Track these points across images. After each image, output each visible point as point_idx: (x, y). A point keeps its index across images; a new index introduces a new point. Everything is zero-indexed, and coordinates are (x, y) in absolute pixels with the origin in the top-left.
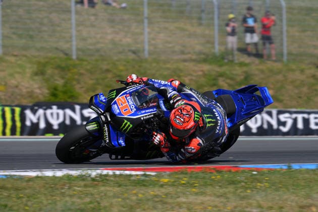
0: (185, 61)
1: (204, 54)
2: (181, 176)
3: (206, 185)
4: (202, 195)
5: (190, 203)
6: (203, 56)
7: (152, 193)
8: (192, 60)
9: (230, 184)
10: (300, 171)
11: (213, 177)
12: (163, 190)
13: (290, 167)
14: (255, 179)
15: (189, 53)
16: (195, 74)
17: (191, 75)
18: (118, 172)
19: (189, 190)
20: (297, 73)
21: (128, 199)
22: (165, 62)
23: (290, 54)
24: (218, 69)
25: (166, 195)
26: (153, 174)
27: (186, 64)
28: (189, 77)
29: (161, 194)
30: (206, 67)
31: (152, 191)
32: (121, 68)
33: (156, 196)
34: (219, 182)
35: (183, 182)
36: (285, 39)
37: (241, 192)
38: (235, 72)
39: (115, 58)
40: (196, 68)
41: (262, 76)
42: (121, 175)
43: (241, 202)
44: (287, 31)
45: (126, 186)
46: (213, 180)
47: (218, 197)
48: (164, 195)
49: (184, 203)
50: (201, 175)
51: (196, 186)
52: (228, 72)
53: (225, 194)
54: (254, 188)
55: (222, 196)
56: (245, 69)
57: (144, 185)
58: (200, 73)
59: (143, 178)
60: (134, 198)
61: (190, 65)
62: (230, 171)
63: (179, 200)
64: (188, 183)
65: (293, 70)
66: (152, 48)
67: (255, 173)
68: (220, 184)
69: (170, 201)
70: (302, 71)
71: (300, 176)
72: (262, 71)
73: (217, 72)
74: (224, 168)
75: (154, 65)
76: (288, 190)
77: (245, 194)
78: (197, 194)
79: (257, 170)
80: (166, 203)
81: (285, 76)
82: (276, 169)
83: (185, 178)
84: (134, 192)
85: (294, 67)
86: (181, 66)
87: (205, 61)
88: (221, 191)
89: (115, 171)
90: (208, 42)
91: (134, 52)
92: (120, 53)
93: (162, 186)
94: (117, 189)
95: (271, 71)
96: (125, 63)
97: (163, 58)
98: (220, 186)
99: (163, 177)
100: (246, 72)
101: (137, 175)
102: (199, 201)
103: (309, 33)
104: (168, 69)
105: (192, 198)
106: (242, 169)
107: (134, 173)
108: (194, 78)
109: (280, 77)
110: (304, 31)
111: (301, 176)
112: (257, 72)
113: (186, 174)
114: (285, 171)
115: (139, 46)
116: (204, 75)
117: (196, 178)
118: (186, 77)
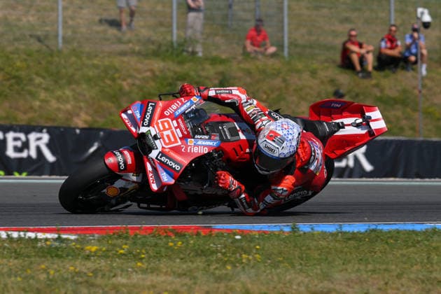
0: (123, 54)
1: (153, 43)
2: (119, 241)
3: (158, 256)
4: (152, 272)
5: (134, 286)
6: (152, 47)
7: (72, 268)
8: (133, 53)
9: (197, 255)
10: (311, 236)
11: (171, 244)
12: (89, 264)
13: (294, 229)
14: (239, 248)
15: (129, 41)
16: (139, 76)
17: (130, 76)
18: (15, 235)
19: (132, 264)
20: (306, 76)
21: (33, 278)
22: (89, 56)
23: (293, 44)
24: (178, 69)
25: (95, 272)
26: (73, 237)
27: (125, 59)
28: (129, 81)
29: (85, 271)
30: (157, 65)
31: (71, 266)
32: (18, 64)
33: (78, 274)
34: (180, 251)
35: (122, 251)
36: (286, 20)
37: (216, 268)
38: (203, 74)
39: (9, 49)
40: (140, 66)
41: (248, 80)
42: (20, 239)
43: (216, 285)
44: (289, 7)
45: (29, 257)
46: (171, 249)
47: (180, 276)
48: (92, 272)
49: (124, 285)
50: (152, 240)
51: (142, 259)
52: (192, 73)
53: (190, 271)
54: (238, 262)
55: (185, 274)
56: (221, 68)
57: (57, 256)
58: (148, 74)
59: (57, 244)
60: (43, 276)
61: (133, 61)
62: (198, 234)
63: (114, 280)
64: (131, 253)
65: (298, 71)
66: (69, 33)
67: (238, 237)
68: (182, 256)
69: (99, 281)
70: (313, 73)
71: (313, 244)
72: (249, 73)
73: (175, 73)
74: (189, 229)
75: (73, 59)
76: (293, 267)
77: (224, 272)
78: (144, 271)
79: (242, 232)
80: (93, 285)
81: (284, 80)
82: (272, 232)
83: (126, 244)
84: (43, 266)
85: (300, 66)
86: (116, 62)
87: (156, 54)
88: (184, 266)
89: (9, 233)
90: (161, 24)
91: (39, 40)
92: (16, 39)
93: (88, 257)
94: (13, 262)
95: (263, 72)
96: (25, 57)
97: (87, 48)
98: (182, 259)
99: (88, 242)
100: (222, 73)
101: (47, 240)
102: (149, 283)
103: (325, 11)
104: (96, 67)
105: (136, 278)
106: (216, 231)
107: (41, 235)
108: (137, 82)
109: (277, 82)
110: (317, 8)
111: (315, 243)
112: (240, 74)
113: (127, 238)
114: (286, 235)
115: (47, 28)
116: (154, 77)
117: (144, 244)
118: (124, 80)
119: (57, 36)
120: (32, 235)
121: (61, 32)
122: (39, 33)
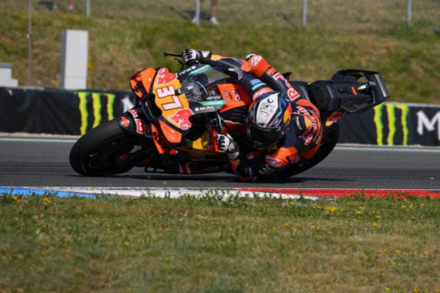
0: (362, 32)
1: (390, 23)
2: (356, 203)
3: (392, 217)
4: (386, 232)
5: (370, 244)
6: (387, 26)
7: (313, 227)
8: (371, 32)
9: (427, 217)
11: (403, 206)
12: (329, 223)
15: (368, 21)
16: (376, 53)
17: (368, 53)
18: (262, 195)
19: (368, 224)
21: (277, 234)
22: (330, 34)
24: (412, 47)
25: (334, 230)
26: (314, 198)
27: (363, 37)
28: (367, 57)
29: (325, 229)
30: (392, 43)
31: (311, 225)
32: (266, 40)
33: (319, 232)
34: (411, 212)
35: (359, 212)
38: (434, 52)
39: (258, 26)
40: (376, 44)
42: (266, 199)
45: (274, 215)
46: (404, 211)
47: (411, 235)
48: (331, 231)
49: (360, 243)
50: (387, 203)
51: (377, 219)
52: (425, 52)
53: (422, 231)
55: (416, 234)
57: (299, 215)
58: (384, 51)
59: (300, 204)
60: (286, 234)
61: (371, 39)
62: (428, 198)
63: (351, 238)
64: (367, 214)
66: (313, 13)
68: (413, 217)
69: (338, 239)
73: (409, 50)
74: (420, 192)
75: (316, 36)
78: (379, 230)
80: (332, 242)
83: (362, 206)
84: (287, 224)
86: (355, 40)
87: (392, 33)
88: (415, 227)
89: (256, 193)
90: (397, 6)
91: (285, 18)
93: (327, 217)
94: (259, 220)
96: (271, 33)
97: (329, 27)
98: (413, 220)
99: (328, 203)
101: (290, 200)
102: (383, 242)
104: (337, 44)
105: (371, 237)
107: (284, 196)
108: (374, 59)
113: (363, 200)
115: (293, 8)
116: (390, 54)
117: (378, 206)
118: (362, 56)
119: (301, 15)
120: (277, 196)
121: (305, 12)
122: (285, 12)
